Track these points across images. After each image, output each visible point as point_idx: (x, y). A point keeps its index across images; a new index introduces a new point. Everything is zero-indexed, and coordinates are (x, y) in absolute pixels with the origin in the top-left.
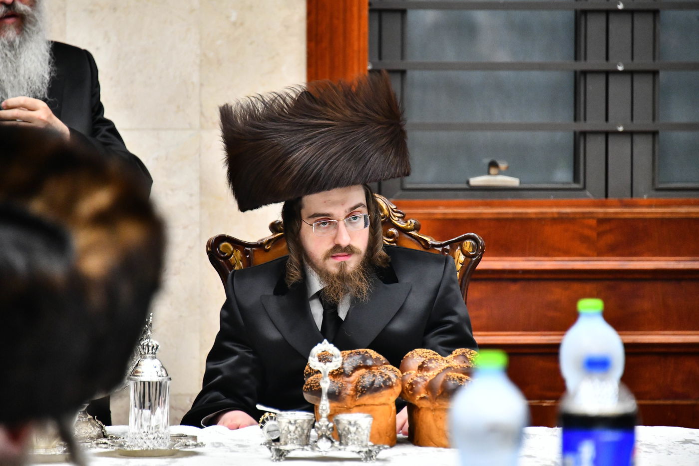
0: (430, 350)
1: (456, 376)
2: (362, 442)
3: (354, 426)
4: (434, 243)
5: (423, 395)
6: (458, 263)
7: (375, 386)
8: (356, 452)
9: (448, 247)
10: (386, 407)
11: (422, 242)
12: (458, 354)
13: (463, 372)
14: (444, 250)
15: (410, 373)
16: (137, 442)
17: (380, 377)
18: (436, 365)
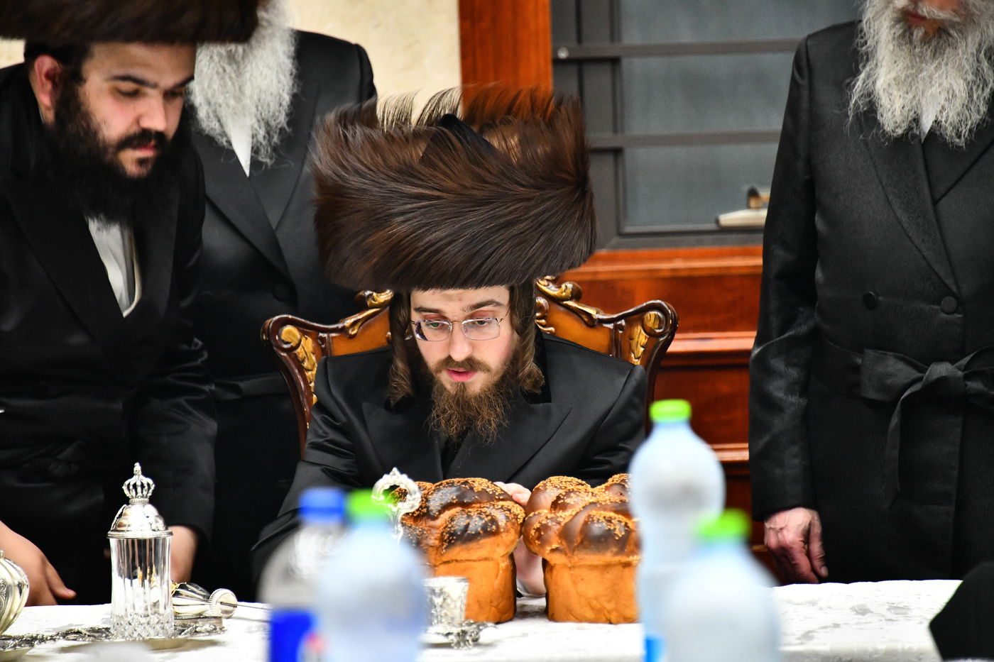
0: (572, 478)
1: (603, 516)
2: (453, 619)
3: (439, 596)
4: (601, 317)
5: (554, 546)
6: (639, 346)
7: (469, 532)
8: (443, 634)
9: (623, 322)
10: (491, 564)
11: (584, 316)
12: (615, 482)
13: (614, 509)
14: (618, 327)
15: (539, 514)
16: (123, 630)
17: (477, 519)
18: (576, 500)
